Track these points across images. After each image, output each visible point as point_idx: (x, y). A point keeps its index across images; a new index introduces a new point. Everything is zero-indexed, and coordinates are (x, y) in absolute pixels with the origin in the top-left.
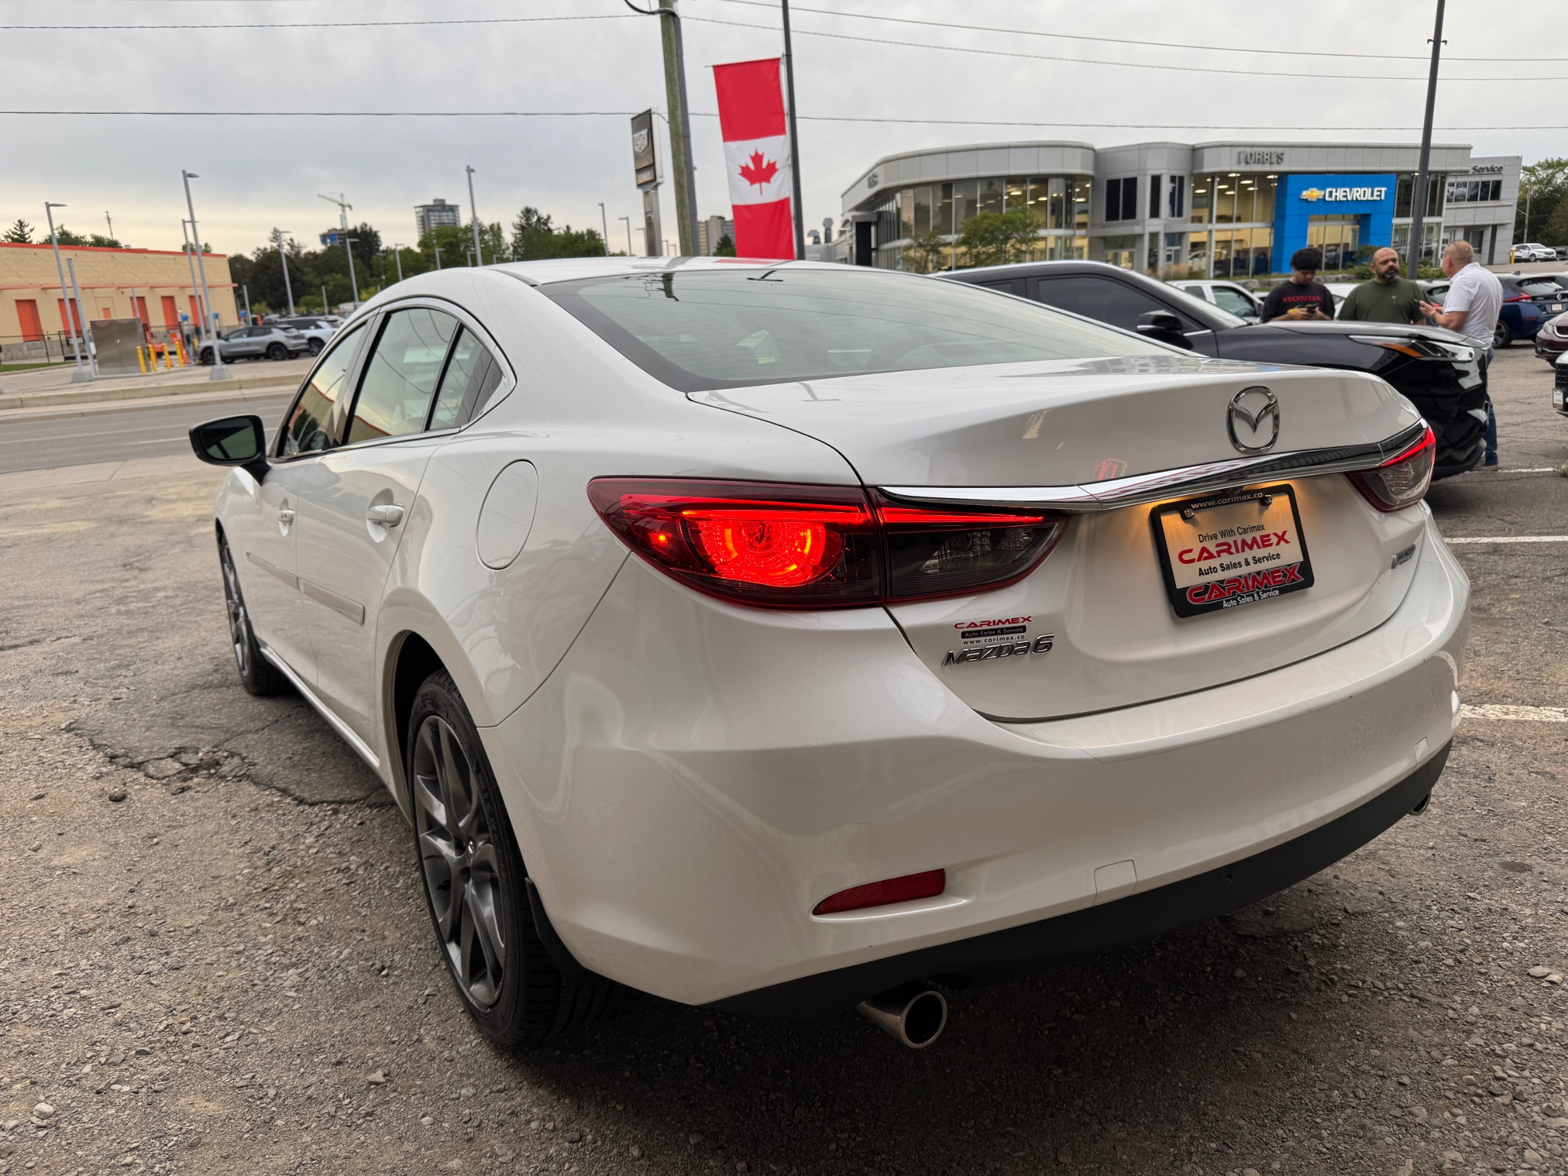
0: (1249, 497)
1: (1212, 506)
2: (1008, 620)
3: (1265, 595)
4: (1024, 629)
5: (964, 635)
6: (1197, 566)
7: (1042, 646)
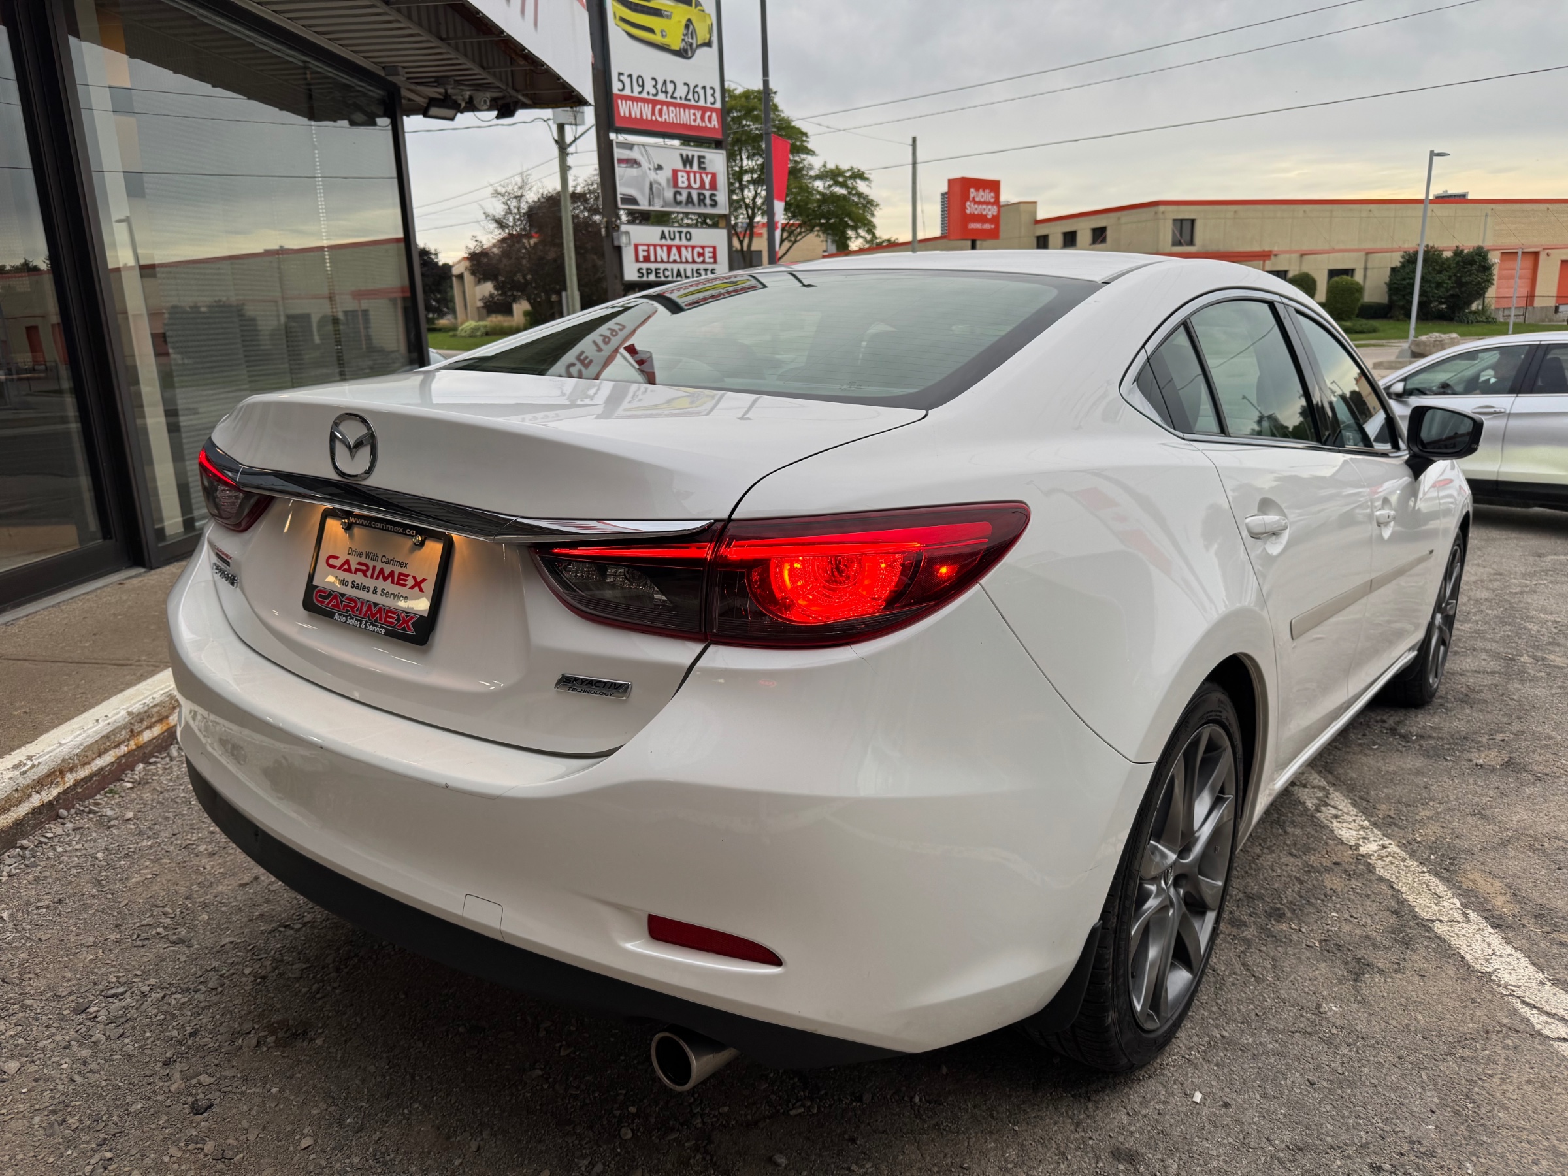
0: (401, 530)
1: (368, 526)
3: (371, 628)
4: (230, 565)
6: (336, 573)
7: (232, 582)
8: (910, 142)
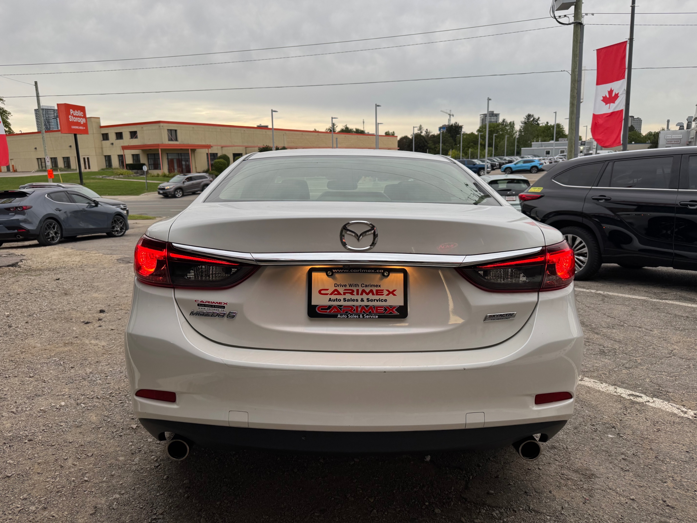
0: (373, 271)
1: (346, 272)
2: (217, 303)
3: (367, 317)
4: (224, 307)
5: (198, 305)
6: (329, 297)
7: (231, 316)
8: (34, 84)
